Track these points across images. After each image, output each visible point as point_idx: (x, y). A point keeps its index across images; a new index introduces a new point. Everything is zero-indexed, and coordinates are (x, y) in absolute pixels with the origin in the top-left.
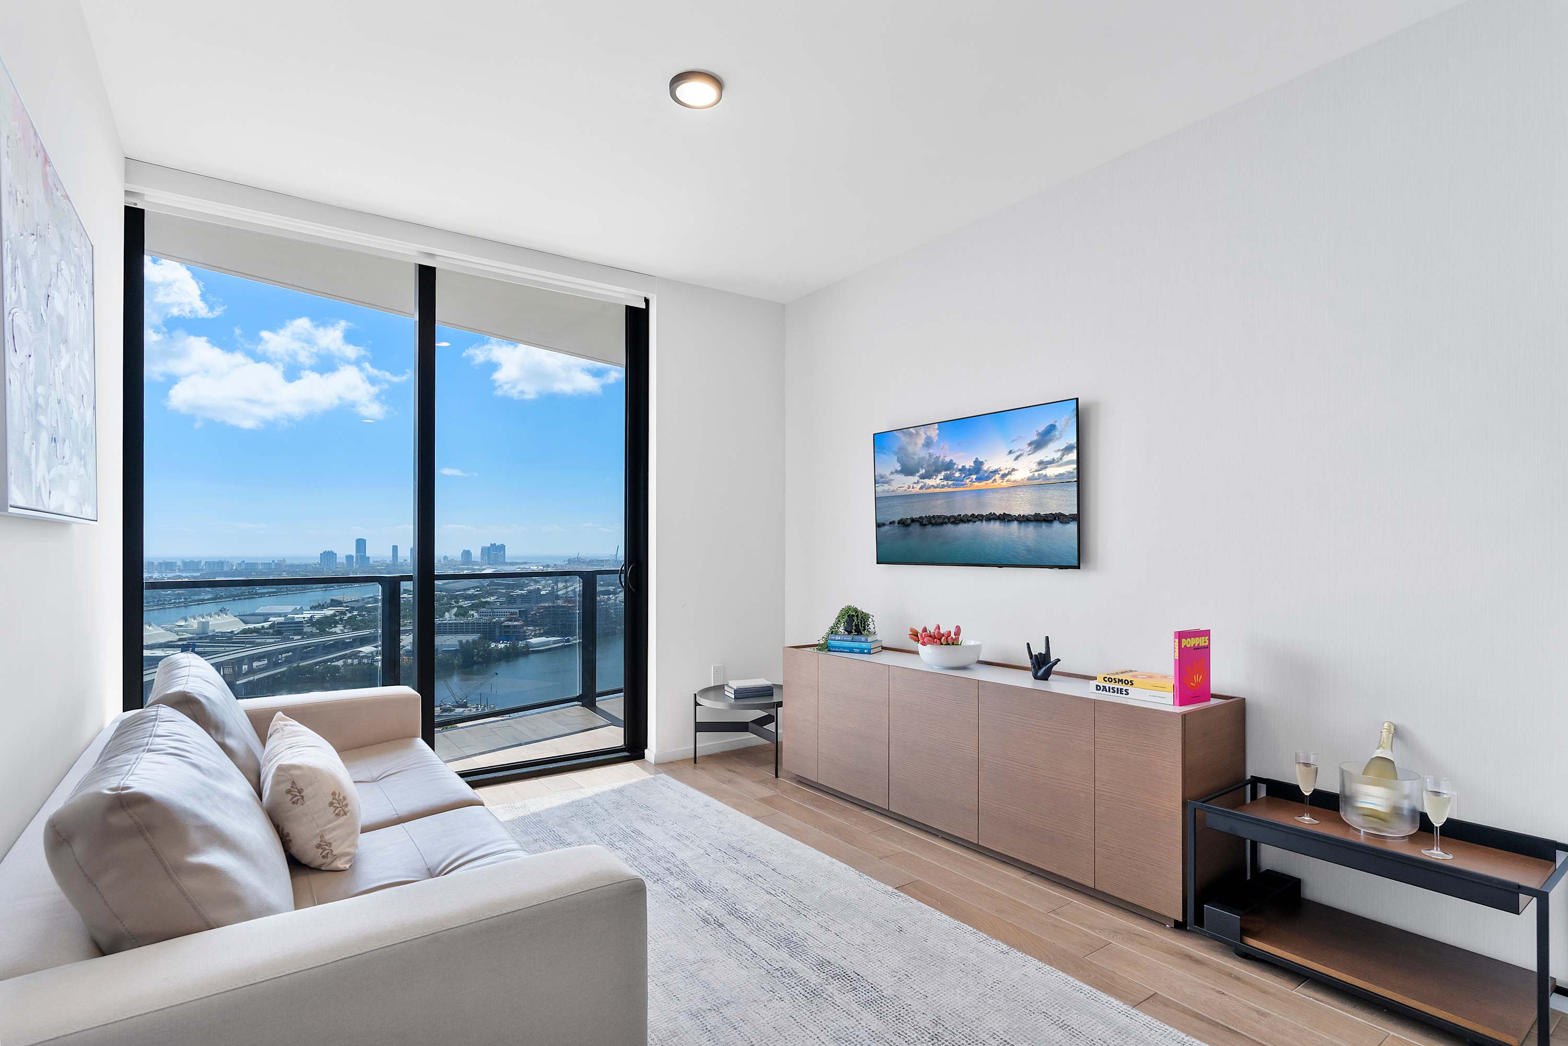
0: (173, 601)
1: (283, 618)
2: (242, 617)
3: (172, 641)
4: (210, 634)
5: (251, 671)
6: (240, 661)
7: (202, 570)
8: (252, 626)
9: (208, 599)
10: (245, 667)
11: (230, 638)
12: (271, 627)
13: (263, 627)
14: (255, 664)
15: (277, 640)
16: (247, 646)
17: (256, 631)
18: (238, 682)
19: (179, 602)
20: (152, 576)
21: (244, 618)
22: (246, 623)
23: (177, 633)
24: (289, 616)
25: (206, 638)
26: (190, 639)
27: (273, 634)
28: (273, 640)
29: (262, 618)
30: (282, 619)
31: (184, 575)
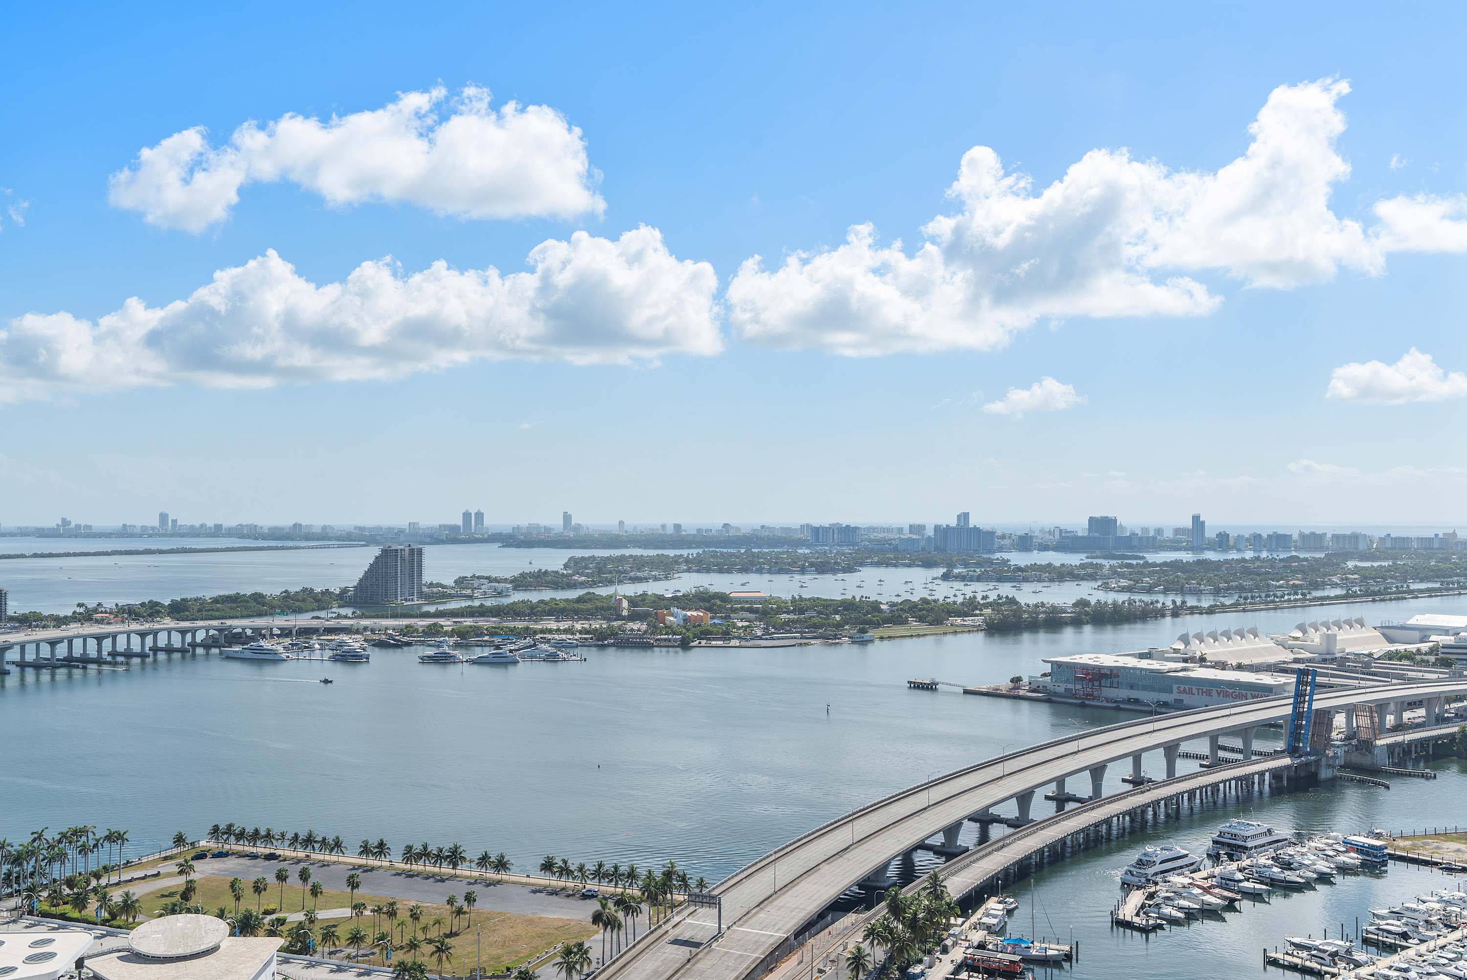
0: (1286, 597)
1: (1452, 638)
2: (1386, 631)
3: (1284, 662)
4: (1338, 655)
5: (1399, 728)
6: (1381, 707)
7: (1327, 548)
8: (1401, 647)
9: (1337, 597)
10: (1390, 720)
11: (1367, 665)
12: (1432, 651)
13: (1419, 650)
14: (1407, 715)
15: (1441, 676)
16: (1394, 681)
17: (1408, 656)
18: (1379, 743)
19: (1296, 600)
20: (1259, 556)
21: (1388, 633)
22: (1391, 640)
23: (1291, 649)
24: (1462, 634)
25: (1334, 660)
26: (1310, 660)
27: (1434, 665)
28: (1435, 676)
29: (1417, 635)
30: (1450, 640)
31: (1302, 556)
